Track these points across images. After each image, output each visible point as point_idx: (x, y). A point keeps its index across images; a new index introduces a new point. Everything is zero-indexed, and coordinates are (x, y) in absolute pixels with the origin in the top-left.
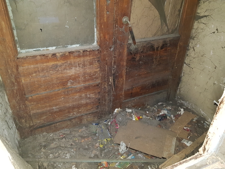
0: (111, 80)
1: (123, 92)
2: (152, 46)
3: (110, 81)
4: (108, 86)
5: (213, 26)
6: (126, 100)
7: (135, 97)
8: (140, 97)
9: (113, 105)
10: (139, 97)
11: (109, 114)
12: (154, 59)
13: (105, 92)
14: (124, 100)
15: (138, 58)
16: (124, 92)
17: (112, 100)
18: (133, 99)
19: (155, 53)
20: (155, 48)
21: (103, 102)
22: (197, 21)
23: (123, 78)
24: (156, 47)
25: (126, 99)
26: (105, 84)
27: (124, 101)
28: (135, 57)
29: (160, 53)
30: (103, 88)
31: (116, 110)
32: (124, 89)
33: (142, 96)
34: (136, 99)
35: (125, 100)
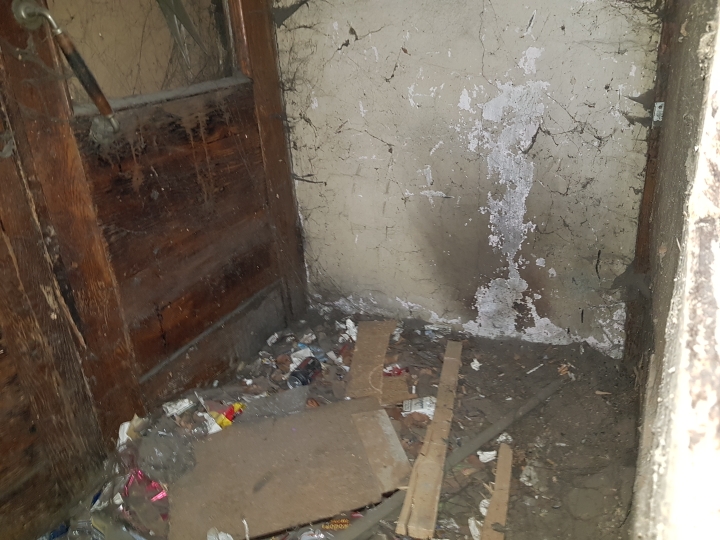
0: (50, 300)
1: (128, 339)
2: (173, 123)
3: (48, 308)
4: (45, 333)
5: (336, 25)
6: (154, 372)
7: (181, 346)
8: (201, 337)
9: (101, 415)
10: (196, 340)
11: (100, 465)
12: (199, 177)
13: (42, 368)
14: (141, 375)
15: (138, 181)
16: (133, 340)
17: (91, 395)
18: (175, 356)
19: (194, 151)
20: (189, 132)
21: (50, 421)
22: (282, 27)
23: (106, 275)
24: (187, 124)
25: (151, 367)
26: (28, 329)
27: (145, 378)
28: (127, 175)
29: (209, 151)
30: (24, 349)
31: (125, 432)
32: (126, 326)
33: (205, 333)
34: (188, 352)
35: (146, 371)
